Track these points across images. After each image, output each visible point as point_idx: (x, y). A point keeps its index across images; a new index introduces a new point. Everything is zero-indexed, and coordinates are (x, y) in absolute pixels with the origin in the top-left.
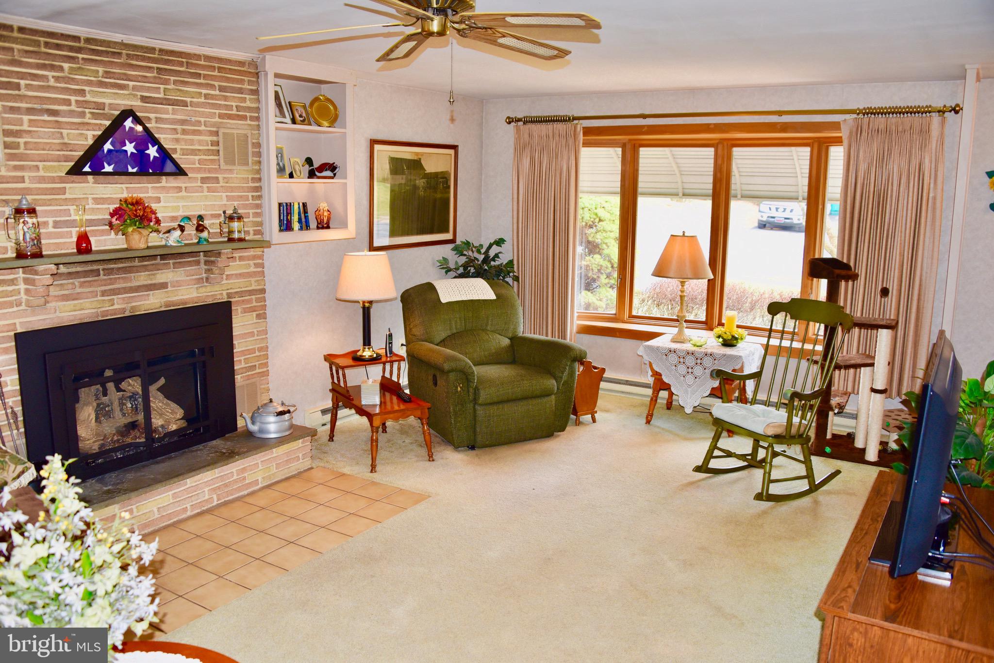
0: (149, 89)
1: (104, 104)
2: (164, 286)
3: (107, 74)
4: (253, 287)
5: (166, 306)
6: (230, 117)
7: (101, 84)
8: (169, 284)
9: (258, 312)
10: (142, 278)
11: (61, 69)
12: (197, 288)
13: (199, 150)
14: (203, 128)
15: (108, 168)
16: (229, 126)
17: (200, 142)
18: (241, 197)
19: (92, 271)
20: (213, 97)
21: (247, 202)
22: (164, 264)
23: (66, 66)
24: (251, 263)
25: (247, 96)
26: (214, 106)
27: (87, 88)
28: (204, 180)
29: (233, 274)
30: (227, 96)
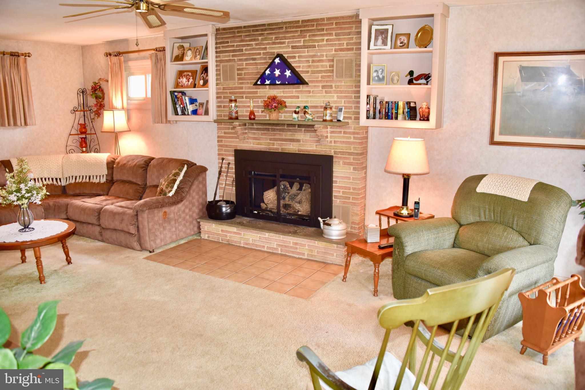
0: (296, 42)
1: (274, 52)
2: (298, 141)
3: (276, 38)
4: (352, 151)
5: (298, 151)
6: (341, 50)
7: (274, 43)
8: (301, 141)
9: (354, 166)
10: (288, 135)
11: (258, 40)
12: (316, 145)
13: (322, 71)
14: (325, 58)
15: (268, 82)
16: (341, 55)
17: (322, 66)
18: (347, 96)
19: (266, 129)
20: (331, 40)
21: (351, 100)
22: (299, 130)
23: (260, 38)
24: (352, 136)
25: (355, 36)
26: (332, 45)
27: (268, 46)
28: (323, 87)
29: (338, 141)
30: (340, 38)
